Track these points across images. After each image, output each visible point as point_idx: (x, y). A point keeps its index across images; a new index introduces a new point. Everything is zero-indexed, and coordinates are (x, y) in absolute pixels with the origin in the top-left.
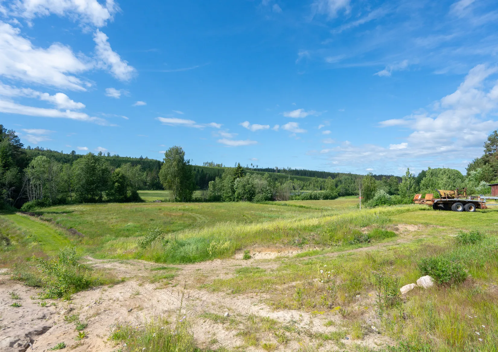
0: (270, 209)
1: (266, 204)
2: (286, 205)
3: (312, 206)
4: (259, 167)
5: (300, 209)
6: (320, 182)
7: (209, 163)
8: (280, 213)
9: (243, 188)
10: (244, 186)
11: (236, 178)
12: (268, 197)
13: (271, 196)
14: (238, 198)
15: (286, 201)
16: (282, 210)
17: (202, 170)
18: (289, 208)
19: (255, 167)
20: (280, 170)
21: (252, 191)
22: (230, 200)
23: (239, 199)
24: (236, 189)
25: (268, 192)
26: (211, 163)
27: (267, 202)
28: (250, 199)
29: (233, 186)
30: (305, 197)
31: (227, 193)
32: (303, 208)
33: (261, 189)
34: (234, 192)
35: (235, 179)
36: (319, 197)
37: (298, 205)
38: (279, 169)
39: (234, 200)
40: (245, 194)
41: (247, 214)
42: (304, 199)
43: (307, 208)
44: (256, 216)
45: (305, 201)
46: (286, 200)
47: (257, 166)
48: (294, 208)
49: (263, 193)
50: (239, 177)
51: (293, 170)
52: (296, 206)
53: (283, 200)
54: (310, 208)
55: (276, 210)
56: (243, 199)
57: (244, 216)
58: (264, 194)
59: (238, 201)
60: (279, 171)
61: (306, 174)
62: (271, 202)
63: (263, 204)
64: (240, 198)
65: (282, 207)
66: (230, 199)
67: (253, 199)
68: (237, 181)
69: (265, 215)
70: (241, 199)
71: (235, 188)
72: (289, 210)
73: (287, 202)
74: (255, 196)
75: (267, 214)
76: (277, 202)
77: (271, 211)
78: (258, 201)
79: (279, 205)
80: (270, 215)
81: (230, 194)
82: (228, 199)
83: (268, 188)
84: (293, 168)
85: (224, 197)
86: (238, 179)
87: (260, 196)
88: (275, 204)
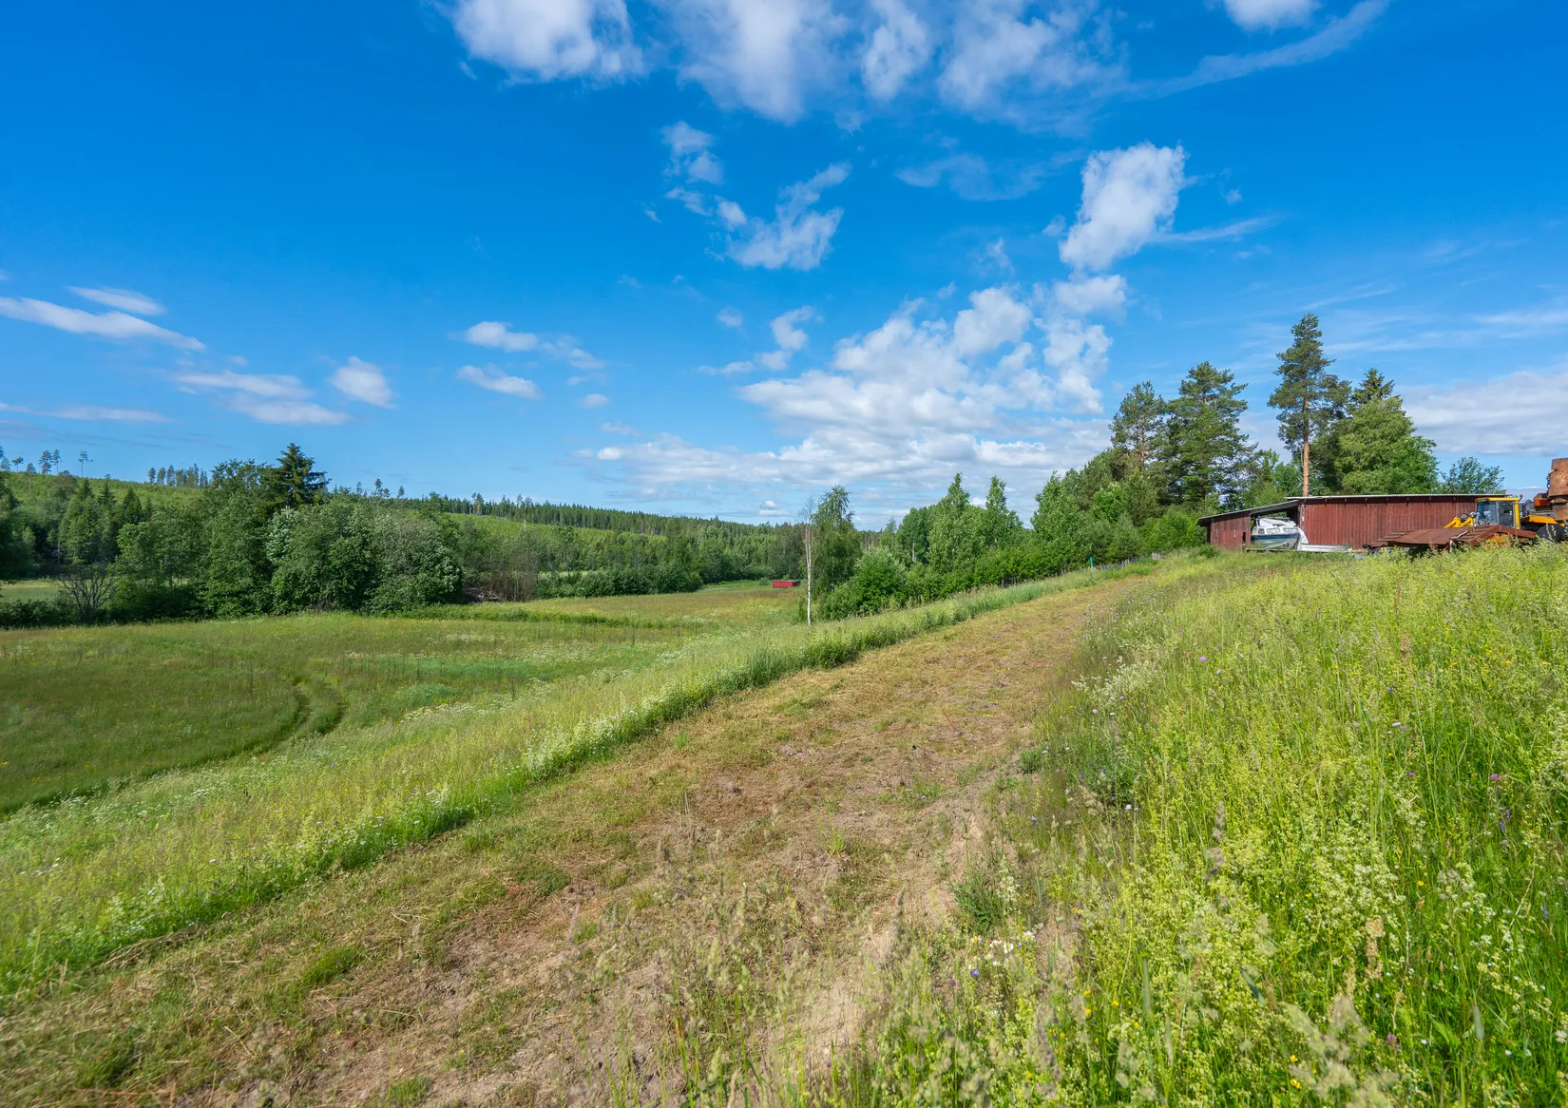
0: (451, 637)
1: (434, 616)
2: (522, 616)
3: (632, 615)
4: (408, 495)
5: (589, 628)
6: (629, 542)
7: (180, 473)
8: (500, 651)
9: (316, 552)
10: (321, 544)
11: (279, 506)
12: (443, 589)
13: (457, 584)
14: (287, 596)
15: (524, 601)
16: (511, 637)
17: (131, 496)
18: (541, 626)
19: (394, 495)
20: (489, 505)
21: (365, 563)
22: (247, 608)
23: (298, 602)
24: (279, 555)
25: (441, 569)
26: (190, 472)
27: (437, 608)
28: (354, 600)
29: (259, 544)
30: (596, 587)
31: (225, 576)
32: (600, 627)
33: (409, 557)
34: (266, 570)
35: (270, 512)
36: (644, 584)
37: (577, 614)
38: (486, 500)
39: (267, 609)
40: (328, 578)
41: (322, 668)
42: (595, 591)
43: (615, 624)
44: (372, 675)
45: (599, 598)
46: (521, 598)
47: (402, 491)
48: (561, 628)
49: (417, 573)
50: (293, 503)
51: (538, 506)
52: (567, 620)
53: (509, 599)
54: (626, 622)
55: (480, 638)
56: (316, 602)
57: (297, 680)
58: (422, 576)
59: (287, 611)
60: (487, 510)
61: (583, 519)
62: (456, 608)
63: (420, 616)
64: (300, 597)
65: (506, 625)
66: (247, 603)
67: (368, 597)
68: (284, 523)
69: (425, 666)
70: (304, 602)
71: (269, 555)
72: (541, 638)
73: (530, 607)
74: (376, 586)
75: (432, 663)
76: (485, 607)
77: (458, 645)
78: (394, 608)
79: (493, 619)
80: (450, 667)
81: (246, 581)
82: (232, 606)
83: (441, 550)
84: (538, 500)
85: (207, 596)
86: (287, 511)
87: (406, 584)
88: (477, 616)
